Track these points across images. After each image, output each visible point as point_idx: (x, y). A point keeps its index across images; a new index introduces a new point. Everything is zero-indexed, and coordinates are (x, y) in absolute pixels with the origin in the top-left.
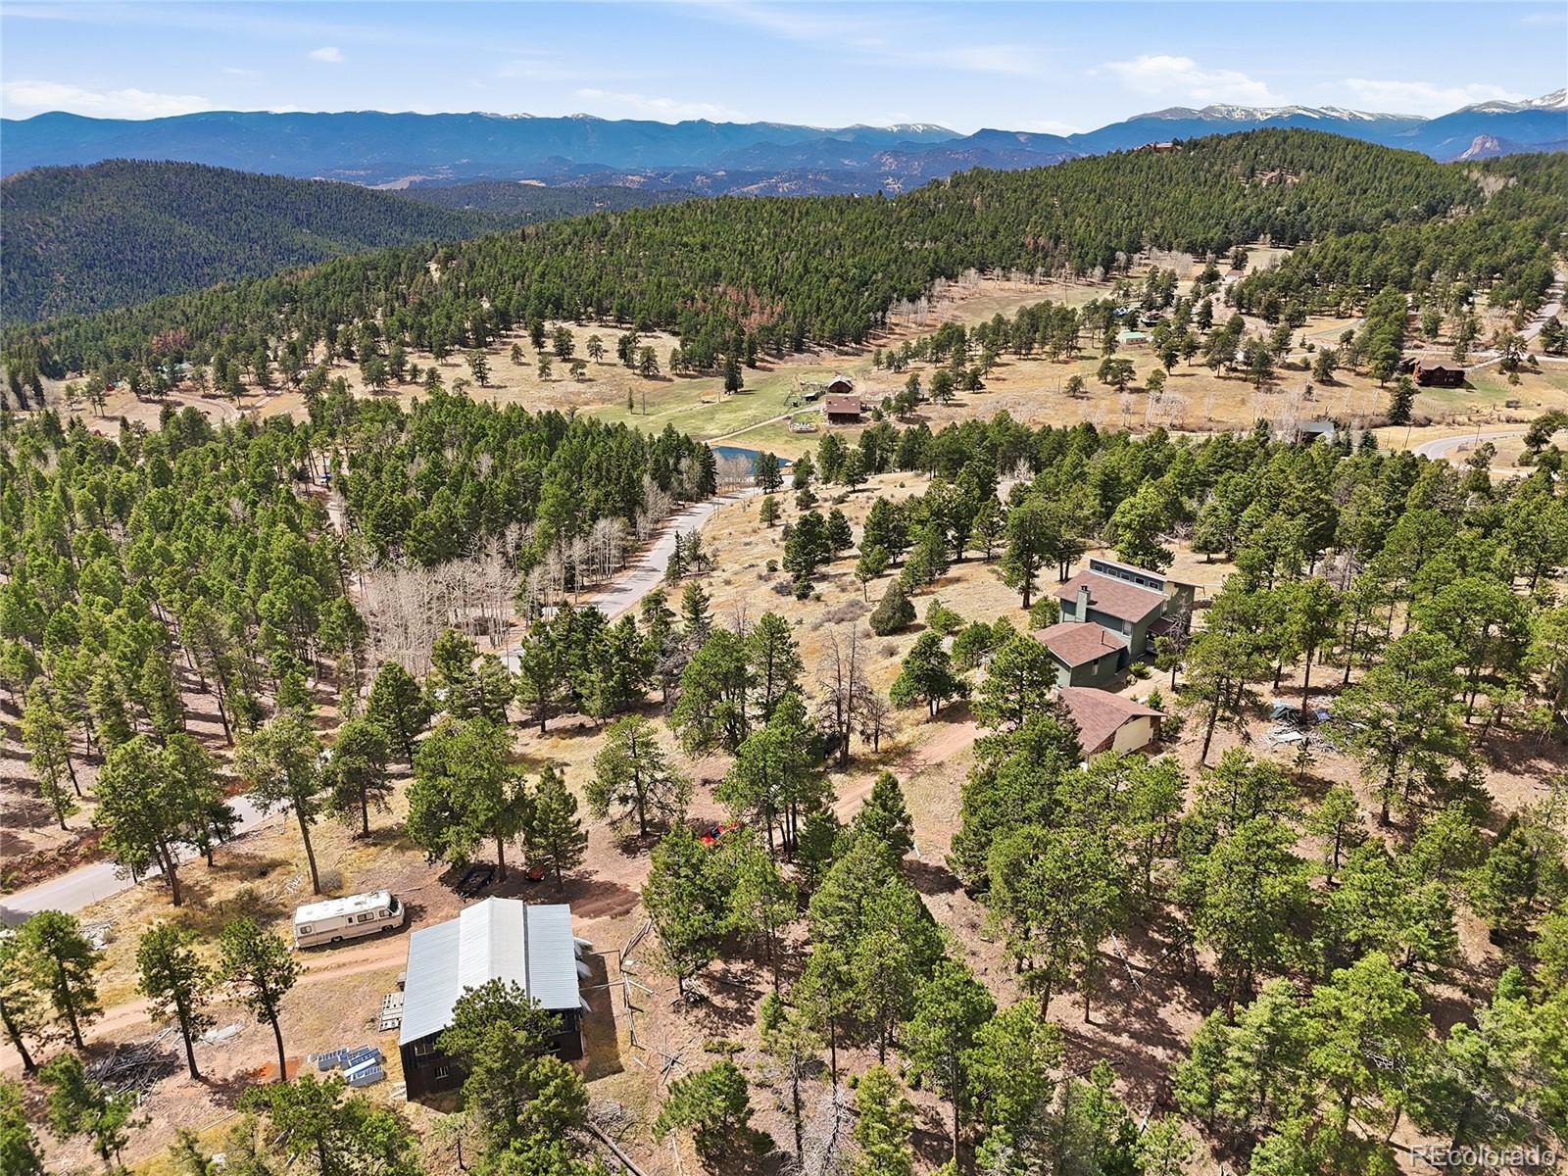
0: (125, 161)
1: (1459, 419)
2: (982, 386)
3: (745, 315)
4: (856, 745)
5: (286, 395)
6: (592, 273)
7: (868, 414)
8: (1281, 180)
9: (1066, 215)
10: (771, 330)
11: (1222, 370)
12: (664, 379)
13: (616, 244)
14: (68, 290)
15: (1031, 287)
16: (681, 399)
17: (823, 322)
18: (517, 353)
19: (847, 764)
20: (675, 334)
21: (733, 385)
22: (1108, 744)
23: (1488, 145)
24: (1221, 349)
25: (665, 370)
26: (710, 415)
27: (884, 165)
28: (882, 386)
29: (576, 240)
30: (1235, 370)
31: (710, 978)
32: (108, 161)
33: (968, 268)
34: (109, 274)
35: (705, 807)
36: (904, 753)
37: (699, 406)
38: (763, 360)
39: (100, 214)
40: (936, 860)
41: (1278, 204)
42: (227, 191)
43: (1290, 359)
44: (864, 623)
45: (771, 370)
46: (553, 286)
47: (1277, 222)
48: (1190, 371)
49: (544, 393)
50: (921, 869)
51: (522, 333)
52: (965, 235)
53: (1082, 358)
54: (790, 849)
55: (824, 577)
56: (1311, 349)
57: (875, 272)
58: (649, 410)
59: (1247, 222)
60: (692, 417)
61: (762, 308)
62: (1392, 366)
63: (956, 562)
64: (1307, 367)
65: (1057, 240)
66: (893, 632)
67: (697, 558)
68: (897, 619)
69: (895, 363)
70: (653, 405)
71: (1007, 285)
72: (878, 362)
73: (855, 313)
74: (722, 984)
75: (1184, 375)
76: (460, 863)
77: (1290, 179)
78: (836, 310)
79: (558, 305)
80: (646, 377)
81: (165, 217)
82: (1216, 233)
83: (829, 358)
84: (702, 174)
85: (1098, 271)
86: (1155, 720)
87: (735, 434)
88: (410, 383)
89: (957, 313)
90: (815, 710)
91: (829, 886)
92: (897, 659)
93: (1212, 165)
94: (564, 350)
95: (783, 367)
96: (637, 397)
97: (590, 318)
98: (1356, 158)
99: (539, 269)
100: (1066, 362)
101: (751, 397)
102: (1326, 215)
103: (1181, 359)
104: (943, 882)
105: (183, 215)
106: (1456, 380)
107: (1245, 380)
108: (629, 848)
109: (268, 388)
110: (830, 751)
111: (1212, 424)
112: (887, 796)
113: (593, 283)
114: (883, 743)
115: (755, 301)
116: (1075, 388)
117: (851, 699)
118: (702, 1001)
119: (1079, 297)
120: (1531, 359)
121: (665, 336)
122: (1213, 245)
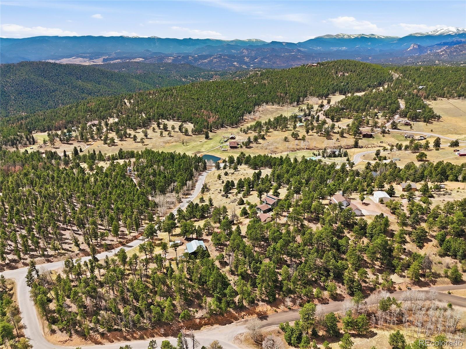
0: (27, 62)
1: (369, 146)
2: (265, 138)
3: (209, 118)
4: (235, 222)
5: (98, 141)
6: (170, 107)
7: (239, 146)
8: (344, 75)
9: (289, 86)
10: (215, 122)
11: (319, 134)
12: (190, 136)
13: (175, 98)
14: (15, 101)
15: (279, 107)
16: (194, 141)
17: (228, 120)
18: (154, 129)
19: (234, 224)
20: (192, 123)
21: (207, 137)
22: (265, 221)
23: (415, 47)
24: (319, 128)
25: (190, 133)
26: (202, 146)
27: (244, 53)
28: (242, 138)
29: (165, 96)
30: (322, 134)
31: (219, 248)
32: (22, 62)
33: (263, 103)
34: (26, 96)
35: (216, 230)
36: (241, 223)
37: (199, 143)
38: (214, 130)
39: (22, 78)
40: (244, 235)
41: (342, 82)
42: (57, 70)
43: (335, 131)
44: (236, 203)
45: (216, 132)
46: (161, 111)
47: (341, 88)
48: (312, 134)
49: (162, 140)
50: (242, 236)
51: (154, 123)
52: (263, 93)
53: (289, 130)
54: (227, 234)
55: (230, 193)
56: (340, 128)
57: (240, 105)
58: (187, 144)
59: (334, 88)
60: (198, 146)
61: (213, 117)
62: (357, 133)
63: (252, 191)
64: (338, 133)
65: (286, 94)
66: (241, 205)
67: (206, 188)
68: (242, 203)
69: (245, 132)
70: (188, 143)
71: (273, 107)
72: (241, 131)
73: (235, 117)
74: (220, 248)
75: (311, 135)
76: (187, 238)
77: (347, 74)
78: (231, 116)
79: (162, 116)
80: (186, 135)
81: (40, 78)
82: (325, 92)
83: (230, 129)
84: (191, 56)
85: (296, 103)
86: (272, 218)
87: (208, 151)
88: (128, 138)
89: (261, 115)
90: (230, 217)
91: (232, 237)
92: (241, 209)
93: (326, 70)
94: (165, 128)
95: (219, 132)
96: (184, 141)
97: (170, 119)
98: (363, 68)
99: (157, 105)
100: (285, 131)
101: (211, 140)
102: (353, 86)
103: (310, 131)
104: (245, 237)
105: (45, 77)
106: (371, 136)
107: (324, 136)
108: (207, 235)
109: (93, 139)
110: (232, 223)
111: (315, 148)
112: (238, 228)
113: (171, 110)
114: (238, 221)
115: (211, 114)
116: (286, 139)
117: (234, 216)
118: (218, 250)
119: (291, 110)
120: (388, 130)
121: (190, 124)
122: (324, 95)
